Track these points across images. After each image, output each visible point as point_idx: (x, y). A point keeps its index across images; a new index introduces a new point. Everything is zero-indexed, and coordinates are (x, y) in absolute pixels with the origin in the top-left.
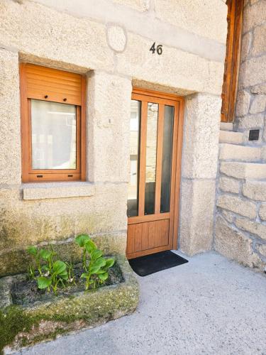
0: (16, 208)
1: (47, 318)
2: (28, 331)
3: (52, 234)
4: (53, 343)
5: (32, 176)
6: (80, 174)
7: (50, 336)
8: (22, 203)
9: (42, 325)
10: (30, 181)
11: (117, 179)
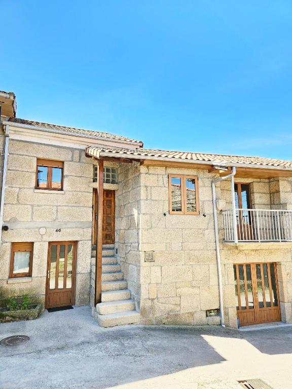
0: (5, 285)
1: (8, 316)
2: (3, 319)
3: (16, 295)
4: (9, 323)
5: (12, 276)
6: (29, 275)
7: (9, 321)
8: (7, 285)
9: (7, 318)
10: (12, 277)
11: (41, 275)
